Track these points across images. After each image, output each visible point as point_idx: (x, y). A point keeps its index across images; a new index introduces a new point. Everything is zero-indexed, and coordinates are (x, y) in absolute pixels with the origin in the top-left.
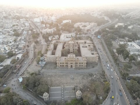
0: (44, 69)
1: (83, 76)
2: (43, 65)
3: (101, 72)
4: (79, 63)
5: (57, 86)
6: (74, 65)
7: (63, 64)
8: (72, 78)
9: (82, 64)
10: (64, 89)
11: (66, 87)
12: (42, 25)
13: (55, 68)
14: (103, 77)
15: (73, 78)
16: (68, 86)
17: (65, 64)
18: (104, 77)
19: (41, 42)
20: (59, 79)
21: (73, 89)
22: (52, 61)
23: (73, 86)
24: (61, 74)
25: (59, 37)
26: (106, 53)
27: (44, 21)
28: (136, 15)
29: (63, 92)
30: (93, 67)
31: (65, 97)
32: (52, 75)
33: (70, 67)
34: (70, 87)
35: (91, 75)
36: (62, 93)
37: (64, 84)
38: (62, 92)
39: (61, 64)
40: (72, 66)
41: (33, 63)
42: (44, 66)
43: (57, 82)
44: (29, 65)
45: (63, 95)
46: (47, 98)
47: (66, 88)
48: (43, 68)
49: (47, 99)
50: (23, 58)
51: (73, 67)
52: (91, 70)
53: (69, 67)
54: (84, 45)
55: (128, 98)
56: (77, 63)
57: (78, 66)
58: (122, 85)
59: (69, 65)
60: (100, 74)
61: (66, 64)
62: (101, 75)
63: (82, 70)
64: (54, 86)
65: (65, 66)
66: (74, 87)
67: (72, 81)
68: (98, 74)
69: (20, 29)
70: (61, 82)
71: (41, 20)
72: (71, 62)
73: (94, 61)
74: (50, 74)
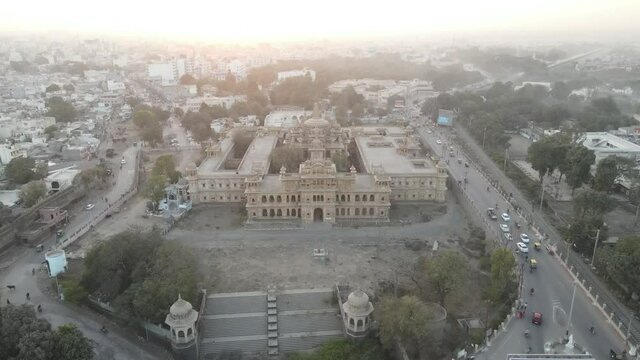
0: (182, 228)
1: (375, 249)
2: (177, 216)
3: (466, 237)
4: (353, 197)
5: (246, 290)
6: (328, 207)
7: (276, 205)
8: (319, 260)
9: (368, 204)
10: (282, 302)
11: (288, 292)
12: (186, 86)
13: (239, 224)
14: (478, 253)
15: (327, 260)
16: (299, 287)
17: (285, 205)
18: (484, 252)
19: (177, 142)
20: (253, 262)
21: (326, 302)
22: (225, 199)
23: (329, 290)
24: (266, 245)
25: (258, 121)
26: (484, 169)
27: (195, 76)
28: (597, 59)
29: (275, 312)
30: (426, 219)
31: (287, 336)
32: (219, 250)
33: (312, 215)
34: (313, 291)
35: (417, 246)
36: (271, 320)
37: (281, 281)
38: (270, 312)
39: (267, 205)
40: (319, 213)
41: (129, 209)
42: (181, 219)
43: (243, 273)
44: (108, 217)
45: (275, 327)
46: (190, 331)
47: (291, 296)
48: (175, 224)
49: (187, 339)
50: (82, 187)
51: (325, 218)
52: (414, 230)
53: (304, 218)
54: (376, 139)
55: (616, 319)
56: (343, 197)
57: (352, 212)
58: (575, 271)
59: (308, 209)
60: (461, 242)
61: (291, 206)
62: (464, 246)
63: (373, 228)
64: (231, 289)
65: (284, 214)
66: (334, 294)
67: (320, 270)
68: (450, 241)
69: (80, 99)
70: (265, 275)
71: (182, 73)
72: (318, 191)
73: (426, 197)
74: (210, 248)
